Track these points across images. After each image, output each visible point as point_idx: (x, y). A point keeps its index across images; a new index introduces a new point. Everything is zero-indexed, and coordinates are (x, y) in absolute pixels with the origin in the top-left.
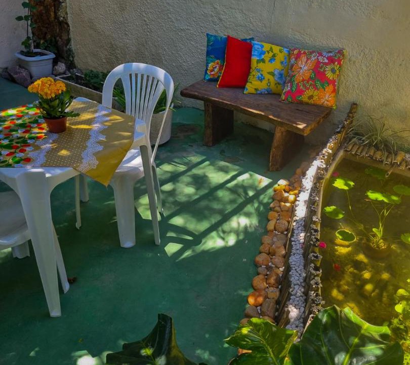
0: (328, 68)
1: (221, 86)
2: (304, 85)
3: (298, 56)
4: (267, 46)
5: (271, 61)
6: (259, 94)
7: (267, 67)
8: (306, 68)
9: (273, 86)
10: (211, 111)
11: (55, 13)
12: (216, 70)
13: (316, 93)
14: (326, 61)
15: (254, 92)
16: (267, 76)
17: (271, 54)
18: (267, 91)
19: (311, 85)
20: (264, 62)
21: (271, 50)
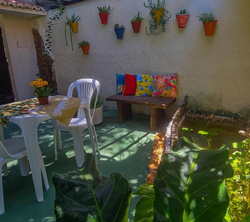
0: (171, 81)
1: (124, 95)
2: (162, 90)
3: (157, 78)
4: (143, 76)
5: (146, 81)
6: (142, 96)
7: (144, 84)
8: (162, 82)
9: (148, 92)
10: (120, 106)
11: (51, 78)
12: (121, 89)
13: (168, 92)
14: (170, 78)
15: (140, 95)
17: (145, 78)
18: (146, 95)
19: (165, 89)
20: (143, 82)
21: (145, 76)
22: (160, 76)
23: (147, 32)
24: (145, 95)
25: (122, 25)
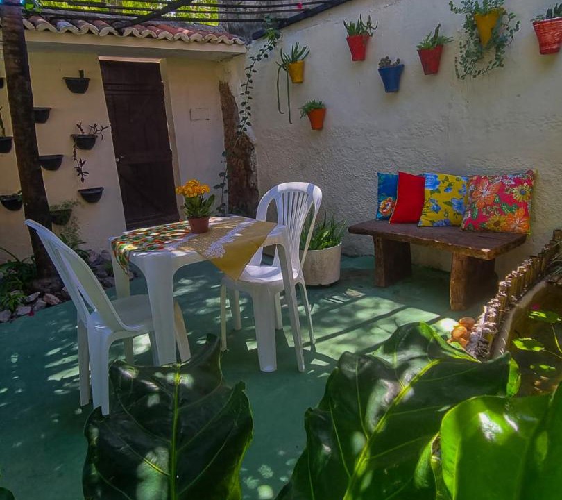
0: (515, 190)
1: (395, 221)
2: (488, 211)
3: (478, 182)
4: (441, 177)
5: (447, 190)
6: (435, 225)
7: (442, 198)
8: (488, 193)
9: (451, 218)
10: (381, 246)
12: (388, 207)
13: (503, 218)
14: (513, 183)
15: (429, 224)
16: (444, 207)
17: (447, 183)
18: (446, 223)
19: (496, 209)
20: (440, 192)
21: (447, 179)
22: (485, 178)
23: (457, 70)
24: (444, 224)
25: (398, 60)
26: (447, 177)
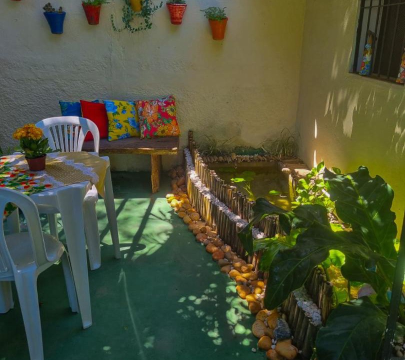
0: (168, 109)
2: (156, 124)
3: (143, 105)
4: (117, 103)
5: (123, 112)
6: (120, 138)
7: (122, 118)
8: (152, 112)
9: (130, 131)
13: (166, 128)
15: (116, 138)
16: (124, 124)
17: (122, 107)
18: (127, 135)
19: (160, 123)
20: (119, 114)
21: (121, 104)
22: (147, 102)
23: (113, 24)
24: (126, 137)
26: (120, 103)
